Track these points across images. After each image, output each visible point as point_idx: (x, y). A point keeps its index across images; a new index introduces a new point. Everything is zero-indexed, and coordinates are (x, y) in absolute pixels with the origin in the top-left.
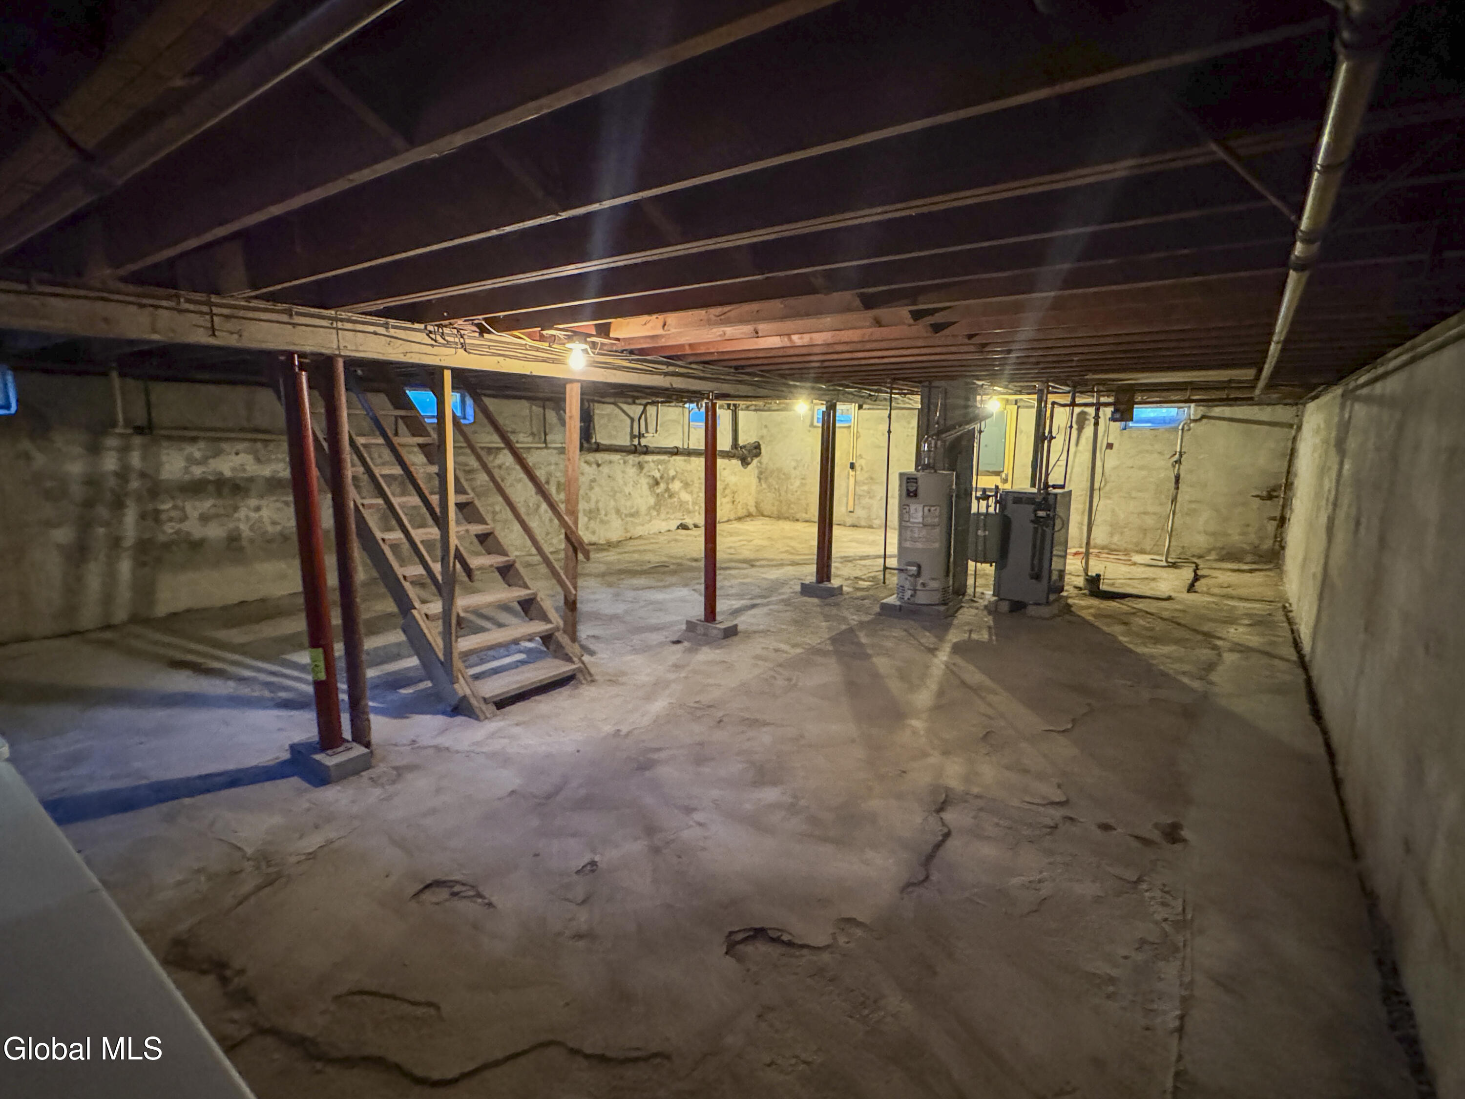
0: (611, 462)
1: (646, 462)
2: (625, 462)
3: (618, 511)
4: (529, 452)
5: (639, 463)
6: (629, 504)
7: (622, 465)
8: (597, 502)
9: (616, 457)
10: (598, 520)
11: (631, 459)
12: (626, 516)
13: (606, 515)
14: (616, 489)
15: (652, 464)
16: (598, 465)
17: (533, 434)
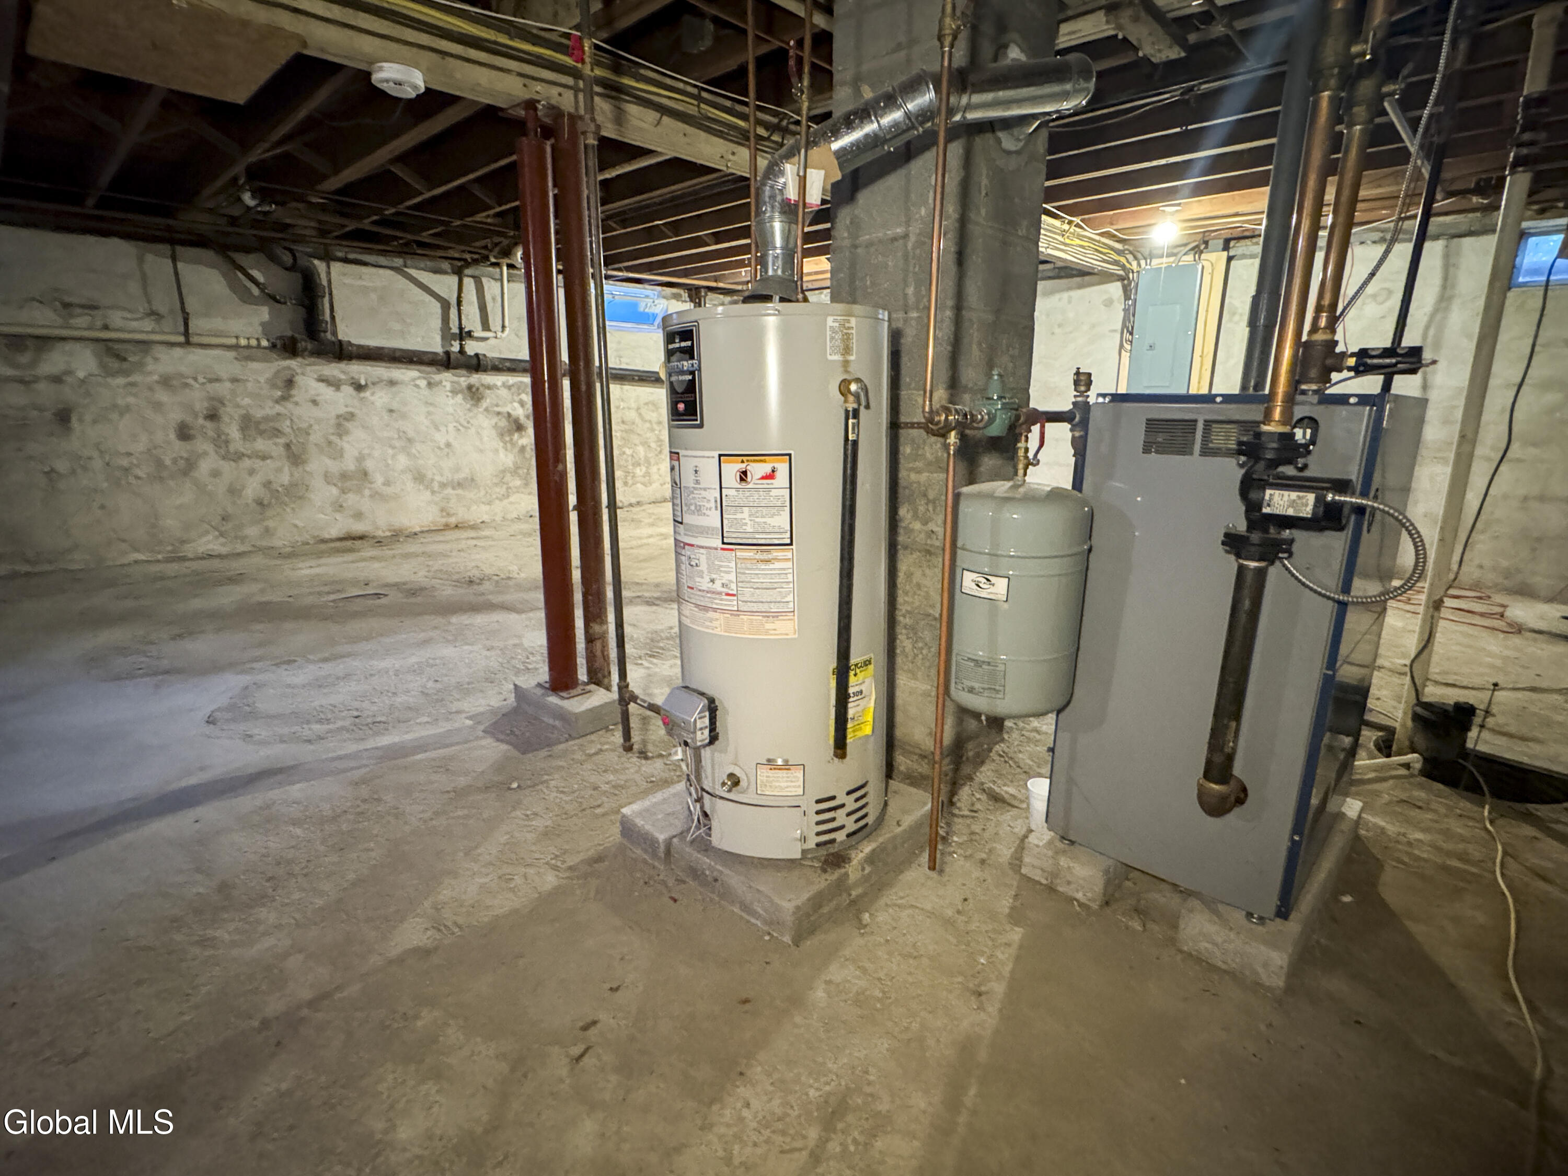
0: (392, 383)
1: (489, 387)
2: (430, 385)
3: (419, 478)
4: (146, 352)
5: (470, 387)
6: (447, 464)
7: (426, 392)
8: (360, 459)
9: (407, 374)
10: (367, 492)
11: (447, 378)
12: (443, 485)
13: (387, 483)
14: (411, 434)
15: (504, 392)
16: (359, 387)
17: (153, 314)
